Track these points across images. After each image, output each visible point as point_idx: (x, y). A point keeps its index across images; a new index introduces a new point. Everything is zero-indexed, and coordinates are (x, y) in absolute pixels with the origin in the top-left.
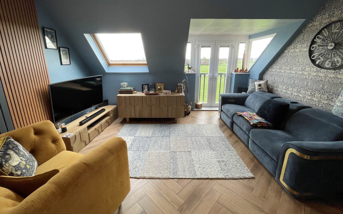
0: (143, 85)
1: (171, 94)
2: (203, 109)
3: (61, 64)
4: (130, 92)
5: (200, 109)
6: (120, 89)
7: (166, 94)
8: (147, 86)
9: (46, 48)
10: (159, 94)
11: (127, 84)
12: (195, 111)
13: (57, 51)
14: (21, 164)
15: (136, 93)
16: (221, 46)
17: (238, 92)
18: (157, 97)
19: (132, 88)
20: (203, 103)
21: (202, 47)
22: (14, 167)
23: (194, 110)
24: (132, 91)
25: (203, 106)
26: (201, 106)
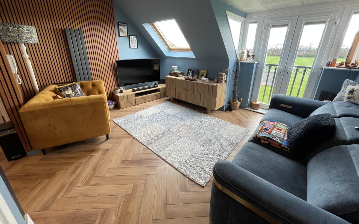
0: (189, 70)
1: (209, 82)
2: (259, 110)
3: (130, 48)
4: (176, 75)
5: (254, 109)
6: (171, 72)
7: (203, 81)
8: (192, 71)
9: (119, 36)
10: (197, 80)
11: (177, 67)
12: (246, 110)
13: (128, 38)
14: (71, 95)
15: (180, 77)
16: (307, 24)
17: (319, 100)
18: (192, 83)
19: (179, 72)
20: (261, 103)
21: (273, 26)
22: (67, 94)
23: (245, 108)
24: (177, 74)
25: (260, 106)
26: (257, 106)
